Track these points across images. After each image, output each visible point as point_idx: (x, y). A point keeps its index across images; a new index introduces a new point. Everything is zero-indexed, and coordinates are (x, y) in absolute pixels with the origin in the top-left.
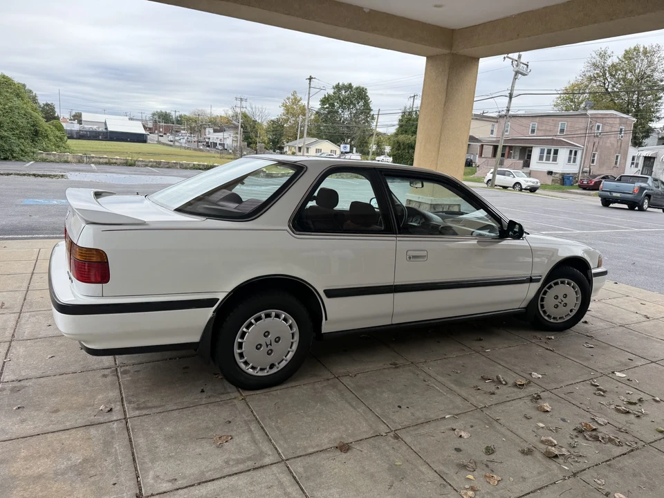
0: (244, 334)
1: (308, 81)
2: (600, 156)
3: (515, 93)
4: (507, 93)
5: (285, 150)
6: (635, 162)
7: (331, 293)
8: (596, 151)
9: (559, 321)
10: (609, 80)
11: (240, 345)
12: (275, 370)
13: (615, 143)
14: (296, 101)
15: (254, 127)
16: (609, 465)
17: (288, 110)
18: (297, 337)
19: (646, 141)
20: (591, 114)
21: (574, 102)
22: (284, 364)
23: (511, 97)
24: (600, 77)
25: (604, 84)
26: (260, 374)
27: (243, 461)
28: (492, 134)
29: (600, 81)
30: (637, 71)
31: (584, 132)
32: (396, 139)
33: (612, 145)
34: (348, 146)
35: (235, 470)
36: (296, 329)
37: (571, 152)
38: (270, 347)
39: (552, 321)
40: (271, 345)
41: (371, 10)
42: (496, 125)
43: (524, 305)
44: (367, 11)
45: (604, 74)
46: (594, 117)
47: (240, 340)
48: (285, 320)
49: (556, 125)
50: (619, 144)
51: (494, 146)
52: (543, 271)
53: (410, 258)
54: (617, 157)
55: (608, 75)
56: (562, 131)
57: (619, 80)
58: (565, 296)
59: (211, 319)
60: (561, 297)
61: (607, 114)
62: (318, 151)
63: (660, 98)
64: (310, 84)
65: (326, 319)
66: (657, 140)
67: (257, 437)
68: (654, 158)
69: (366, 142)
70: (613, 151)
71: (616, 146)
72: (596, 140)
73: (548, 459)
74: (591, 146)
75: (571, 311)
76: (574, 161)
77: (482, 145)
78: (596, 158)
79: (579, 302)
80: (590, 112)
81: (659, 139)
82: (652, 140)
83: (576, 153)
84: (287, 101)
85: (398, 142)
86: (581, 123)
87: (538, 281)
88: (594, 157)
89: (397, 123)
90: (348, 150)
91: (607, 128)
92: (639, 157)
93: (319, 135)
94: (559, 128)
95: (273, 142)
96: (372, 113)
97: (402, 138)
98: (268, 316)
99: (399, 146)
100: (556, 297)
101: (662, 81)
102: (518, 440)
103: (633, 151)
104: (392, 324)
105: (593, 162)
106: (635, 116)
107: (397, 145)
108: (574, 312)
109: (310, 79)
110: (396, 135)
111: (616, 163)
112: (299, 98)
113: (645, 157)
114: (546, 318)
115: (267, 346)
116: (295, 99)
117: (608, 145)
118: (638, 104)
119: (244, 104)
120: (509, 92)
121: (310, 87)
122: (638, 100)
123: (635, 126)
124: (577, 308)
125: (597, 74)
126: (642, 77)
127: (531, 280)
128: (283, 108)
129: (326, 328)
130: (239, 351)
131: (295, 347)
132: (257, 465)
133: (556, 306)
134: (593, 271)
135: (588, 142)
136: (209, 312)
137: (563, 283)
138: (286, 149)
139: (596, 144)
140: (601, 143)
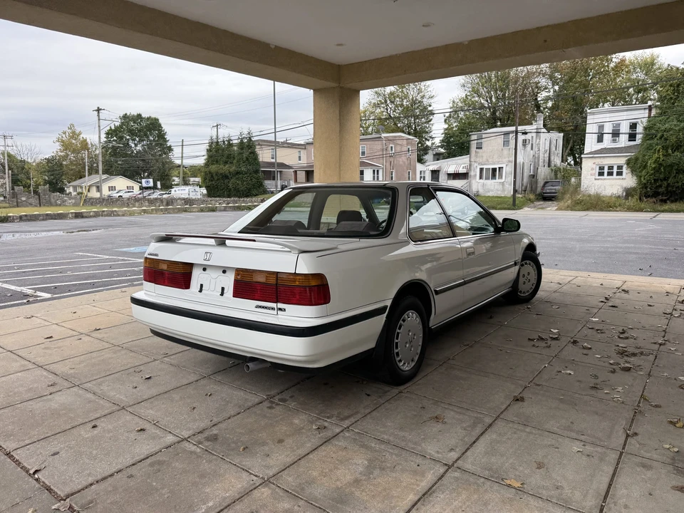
0: (398, 335)
1: (96, 113)
2: (396, 172)
5: (68, 192)
6: (423, 175)
7: (438, 292)
8: (393, 169)
9: (526, 295)
10: (390, 106)
11: (397, 346)
12: (414, 364)
13: (406, 161)
14: (74, 135)
15: (23, 168)
17: (66, 146)
18: (422, 333)
19: (426, 157)
20: (385, 137)
21: (363, 127)
22: (417, 357)
24: (382, 103)
25: (387, 109)
26: (407, 368)
28: (300, 160)
29: (383, 107)
30: (411, 97)
31: (381, 153)
32: (207, 170)
33: (404, 163)
34: (151, 180)
36: (421, 326)
37: (374, 171)
39: (522, 295)
42: (302, 151)
43: (512, 284)
45: (386, 102)
46: (388, 139)
47: (396, 341)
48: (416, 318)
50: (409, 161)
51: (306, 171)
52: (520, 256)
54: (409, 172)
55: (388, 102)
56: (363, 153)
57: (397, 106)
58: (528, 274)
59: (384, 324)
60: (526, 275)
61: (395, 137)
62: (111, 188)
63: (431, 120)
64: (98, 116)
66: (432, 156)
67: (457, 410)
68: (439, 171)
69: (167, 175)
70: (405, 168)
71: (406, 163)
72: (392, 159)
74: (388, 164)
75: (533, 284)
77: (296, 171)
78: (393, 175)
79: (536, 278)
80: (384, 135)
81: (434, 155)
82: (429, 157)
83: (378, 171)
84: (64, 136)
85: (210, 173)
86: (378, 146)
87: (518, 264)
89: (205, 153)
90: (151, 184)
91: (398, 149)
93: (110, 170)
94: (361, 151)
95: (50, 183)
96: (169, 144)
97: (214, 168)
98: (408, 317)
99: (212, 176)
100: (523, 276)
101: (430, 106)
103: (419, 167)
106: (415, 136)
107: (209, 175)
109: (98, 110)
110: (207, 165)
112: (77, 132)
113: (432, 171)
114: (519, 294)
115: (410, 343)
116: (74, 133)
117: (401, 163)
118: (415, 127)
119: (9, 142)
121: (99, 120)
122: (415, 122)
123: (418, 145)
125: (380, 101)
126: (414, 102)
127: (515, 264)
128: (58, 143)
130: (397, 351)
131: (421, 341)
133: (524, 283)
135: (386, 162)
136: (384, 318)
137: (528, 263)
138: (70, 190)
139: (392, 163)
140: (395, 162)
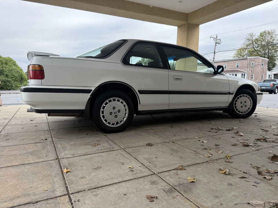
0: (104, 107)
2: (255, 75)
3: (216, 51)
4: (213, 52)
6: (270, 77)
7: (141, 92)
8: (253, 73)
9: (244, 114)
10: (255, 45)
11: (103, 112)
12: (119, 125)
13: (261, 70)
16: (273, 148)
18: (127, 111)
19: (274, 68)
22: (123, 122)
23: (215, 53)
24: (251, 44)
25: (253, 47)
26: (112, 126)
27: (105, 149)
29: (251, 46)
30: (267, 41)
31: (247, 66)
33: (260, 71)
35: (101, 151)
36: (127, 107)
37: (242, 74)
38: (116, 114)
39: (240, 113)
40: (116, 113)
41: (153, 7)
43: (227, 105)
44: (151, 7)
45: (253, 43)
46: (250, 59)
47: (102, 110)
48: (122, 102)
49: (235, 64)
50: (262, 70)
52: (234, 90)
53: (175, 79)
54: (262, 75)
55: (254, 43)
56: (238, 66)
57: (259, 45)
58: (245, 102)
59: (89, 99)
60: (243, 102)
61: (255, 58)
65: (140, 104)
67: (111, 144)
70: (260, 73)
71: (261, 71)
72: (253, 69)
73: (244, 147)
74: (250, 72)
75: (249, 109)
76: (244, 78)
78: (253, 77)
79: (252, 104)
80: (248, 58)
82: (276, 68)
83: (244, 75)
86: (245, 62)
87: (232, 94)
88: (252, 76)
91: (257, 64)
92: (271, 75)
98: (114, 100)
100: (241, 103)
102: (229, 143)
103: (269, 73)
104: (169, 109)
105: (252, 78)
106: (268, 58)
108: (250, 109)
111: (262, 78)
113: (274, 74)
114: (238, 112)
115: (115, 113)
117: (258, 71)
118: (268, 54)
120: (214, 51)
122: (268, 52)
123: (269, 63)
124: (251, 107)
125: (250, 43)
126: (268, 43)
127: (229, 93)
129: (140, 108)
130: (102, 115)
131: (127, 115)
132: (111, 150)
133: (242, 107)
134: (257, 92)
135: (249, 70)
136: (88, 95)
137: (243, 96)
139: (253, 71)
140: (255, 70)
